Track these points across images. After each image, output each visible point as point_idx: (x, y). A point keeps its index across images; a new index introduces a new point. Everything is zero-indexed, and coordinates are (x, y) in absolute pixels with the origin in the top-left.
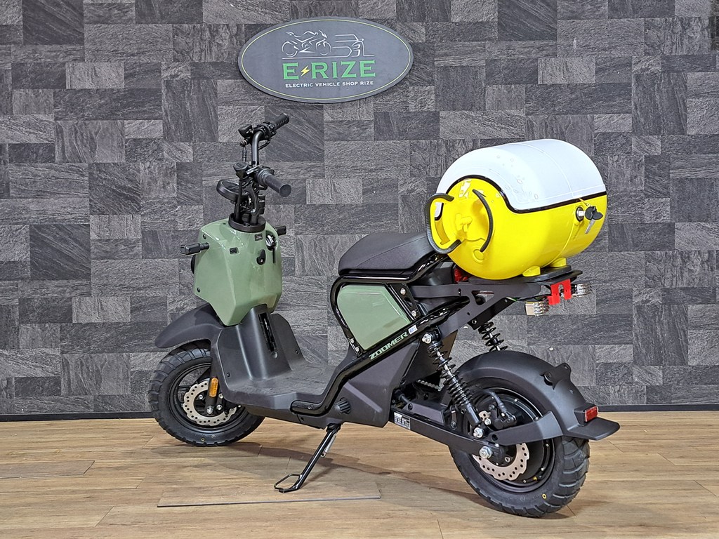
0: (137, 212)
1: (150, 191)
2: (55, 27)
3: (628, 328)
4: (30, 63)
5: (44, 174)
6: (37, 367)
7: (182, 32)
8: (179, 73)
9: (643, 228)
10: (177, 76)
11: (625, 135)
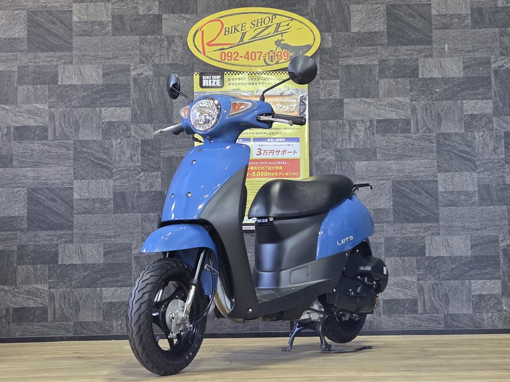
0: (110, 177)
1: (120, 161)
2: (51, 39)
3: (496, 267)
4: (32, 66)
5: (39, 149)
6: (29, 299)
7: (146, 42)
8: (144, 72)
9: (506, 187)
10: (142, 74)
11: (488, 116)
